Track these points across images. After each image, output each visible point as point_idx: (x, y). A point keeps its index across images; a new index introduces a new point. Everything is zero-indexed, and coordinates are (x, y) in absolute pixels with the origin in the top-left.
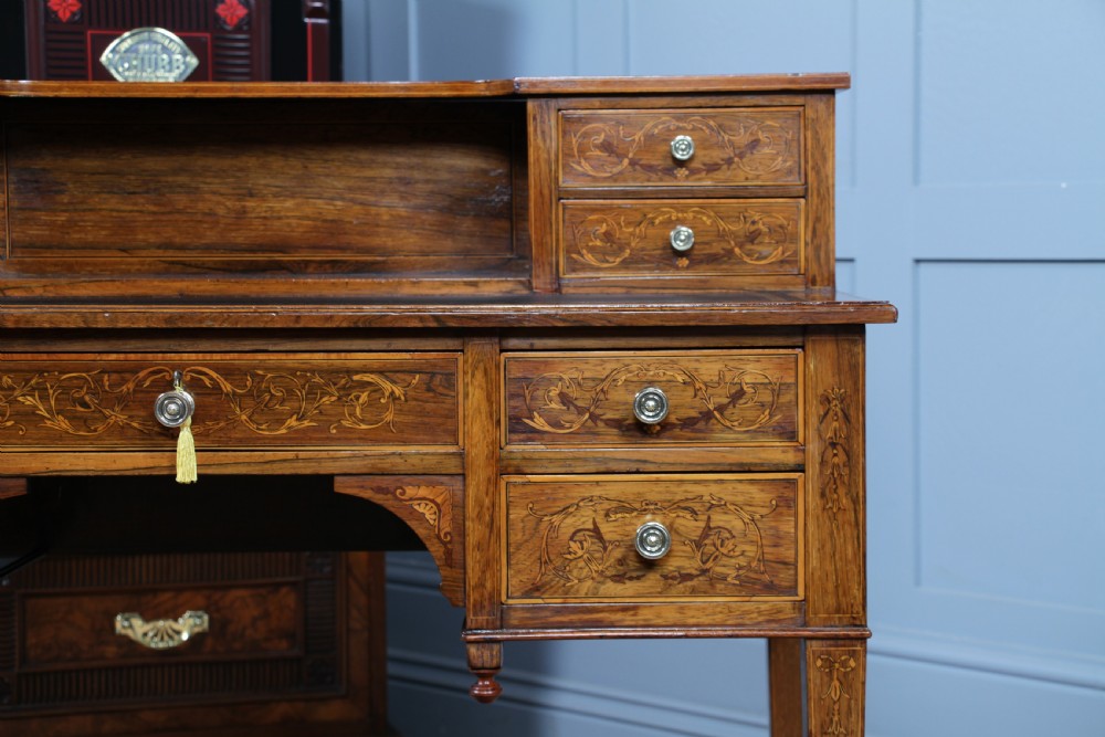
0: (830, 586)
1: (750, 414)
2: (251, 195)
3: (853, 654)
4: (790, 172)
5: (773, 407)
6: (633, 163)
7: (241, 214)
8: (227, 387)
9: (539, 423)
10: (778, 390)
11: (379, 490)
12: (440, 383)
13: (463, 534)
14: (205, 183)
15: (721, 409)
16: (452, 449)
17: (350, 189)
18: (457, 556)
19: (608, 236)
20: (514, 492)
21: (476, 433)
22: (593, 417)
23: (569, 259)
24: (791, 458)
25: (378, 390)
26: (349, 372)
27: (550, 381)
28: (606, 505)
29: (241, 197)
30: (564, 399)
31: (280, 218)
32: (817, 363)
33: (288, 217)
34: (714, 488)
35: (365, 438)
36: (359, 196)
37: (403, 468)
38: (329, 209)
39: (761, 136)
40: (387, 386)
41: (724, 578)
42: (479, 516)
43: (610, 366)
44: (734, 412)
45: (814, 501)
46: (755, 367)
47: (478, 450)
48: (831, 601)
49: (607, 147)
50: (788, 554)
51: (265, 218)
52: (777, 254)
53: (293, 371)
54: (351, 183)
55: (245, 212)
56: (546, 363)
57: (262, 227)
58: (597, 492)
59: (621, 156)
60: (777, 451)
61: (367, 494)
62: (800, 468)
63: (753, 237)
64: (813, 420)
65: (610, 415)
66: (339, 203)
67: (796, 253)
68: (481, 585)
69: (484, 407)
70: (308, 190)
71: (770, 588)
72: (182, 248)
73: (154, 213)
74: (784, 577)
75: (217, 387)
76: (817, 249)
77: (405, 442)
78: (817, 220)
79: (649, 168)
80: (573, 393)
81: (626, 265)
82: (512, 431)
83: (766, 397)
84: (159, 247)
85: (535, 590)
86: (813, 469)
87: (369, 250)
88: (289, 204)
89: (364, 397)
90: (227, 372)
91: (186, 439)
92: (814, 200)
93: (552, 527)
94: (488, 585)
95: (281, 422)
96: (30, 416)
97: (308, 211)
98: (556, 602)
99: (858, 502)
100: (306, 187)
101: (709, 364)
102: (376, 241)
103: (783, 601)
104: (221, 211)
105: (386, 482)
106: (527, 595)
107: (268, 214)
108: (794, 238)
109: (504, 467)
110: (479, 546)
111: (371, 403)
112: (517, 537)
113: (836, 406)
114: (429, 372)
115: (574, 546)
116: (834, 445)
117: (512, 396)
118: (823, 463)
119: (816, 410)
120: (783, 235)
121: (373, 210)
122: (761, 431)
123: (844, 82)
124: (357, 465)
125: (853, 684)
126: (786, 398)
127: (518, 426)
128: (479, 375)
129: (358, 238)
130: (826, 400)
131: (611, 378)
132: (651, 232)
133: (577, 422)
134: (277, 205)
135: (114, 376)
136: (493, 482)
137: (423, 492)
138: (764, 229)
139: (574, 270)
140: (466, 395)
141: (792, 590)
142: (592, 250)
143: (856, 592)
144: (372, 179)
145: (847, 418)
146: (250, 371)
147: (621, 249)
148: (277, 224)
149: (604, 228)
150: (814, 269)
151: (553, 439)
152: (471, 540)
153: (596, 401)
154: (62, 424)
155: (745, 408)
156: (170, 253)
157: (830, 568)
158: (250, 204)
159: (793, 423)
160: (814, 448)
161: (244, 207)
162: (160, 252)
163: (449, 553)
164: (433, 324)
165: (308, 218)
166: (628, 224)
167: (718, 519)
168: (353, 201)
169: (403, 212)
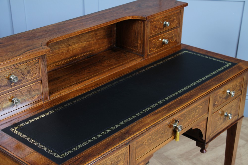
4: (177, 23)
6: (159, 28)
9: (216, 103)
10: (240, 83)
11: (197, 126)
13: (207, 127)
14: (61, 46)
16: (207, 113)
17: (87, 39)
18: (205, 132)
19: (155, 44)
21: (210, 109)
23: (149, 51)
26: (196, 107)
27: (218, 95)
29: (67, 47)
30: (220, 97)
31: (75, 49)
33: (76, 48)
38: (83, 44)
39: (175, 18)
40: (201, 107)
47: (210, 112)
48: (241, 114)
49: (155, 27)
50: (238, 109)
51: (72, 50)
52: (175, 39)
54: (87, 37)
55: (69, 50)
57: (72, 52)
59: (157, 28)
63: (172, 37)
64: (243, 86)
66: (85, 42)
69: (211, 104)
70: (80, 41)
72: (58, 62)
73: (52, 56)
74: (237, 113)
77: (202, 115)
78: (180, 31)
79: (161, 29)
80: (221, 95)
81: (157, 49)
82: (213, 106)
83: (239, 85)
87: (90, 51)
88: (76, 45)
89: (198, 110)
92: (180, 28)
95: (188, 120)
96: (156, 140)
97: (80, 46)
100: (79, 41)
102: (91, 49)
104: (64, 51)
106: (212, 133)
107: (73, 49)
112: (212, 124)
113: (246, 82)
114: (206, 101)
116: (244, 89)
117: (214, 100)
118: (243, 92)
119: (244, 84)
120: (176, 36)
121: (91, 42)
129: (88, 49)
134: (74, 46)
136: (211, 116)
137: (202, 123)
138: (174, 35)
142: (152, 47)
143: (243, 110)
147: (156, 46)
148: (75, 50)
150: (179, 40)
151: (218, 105)
156: (55, 64)
157: (241, 108)
158: (70, 48)
161: (68, 49)
162: (53, 64)
168: (87, 41)
169: (96, 41)
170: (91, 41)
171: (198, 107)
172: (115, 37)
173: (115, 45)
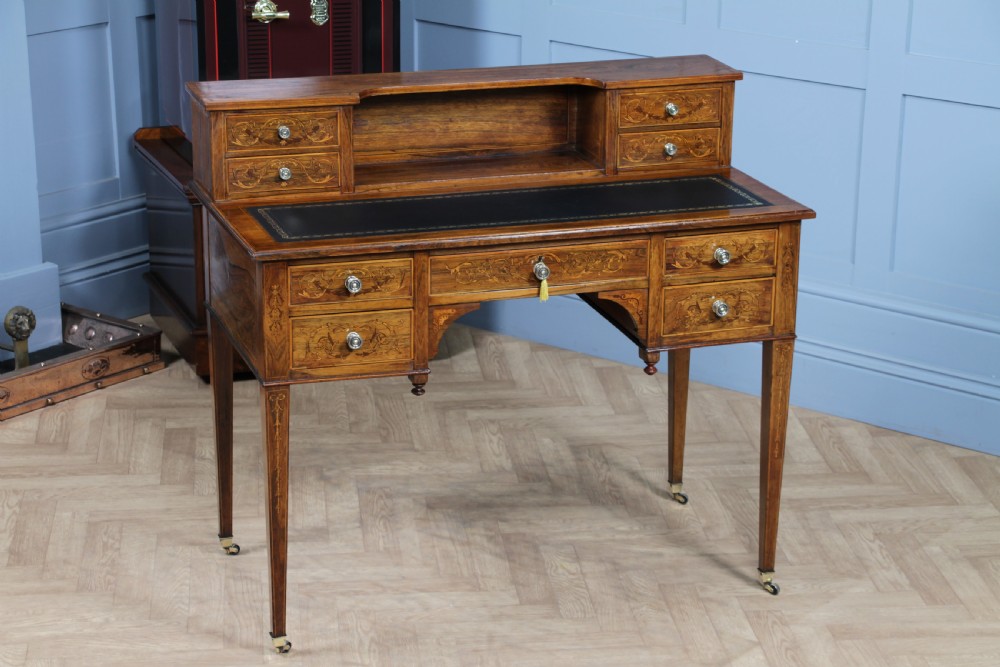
0: (783, 319)
1: (757, 256)
2: (451, 121)
3: (789, 345)
4: (715, 116)
5: (766, 252)
6: (650, 116)
7: (446, 131)
8: (559, 260)
9: (678, 265)
10: (767, 245)
11: (615, 296)
12: (641, 252)
13: (647, 311)
15: (746, 254)
16: (644, 278)
17: (496, 116)
18: (644, 320)
19: (638, 149)
20: (667, 293)
21: (655, 271)
22: (699, 261)
23: (622, 160)
24: (771, 271)
25: (617, 257)
26: (606, 250)
27: (682, 248)
28: (702, 295)
29: (446, 123)
30: (688, 255)
31: (464, 131)
32: (782, 235)
33: (467, 131)
34: (742, 286)
35: (611, 277)
36: (499, 120)
37: (626, 287)
38: (486, 126)
39: (704, 102)
40: (620, 255)
41: (744, 320)
42: (654, 304)
43: (705, 241)
44: (751, 256)
45: (779, 287)
46: (759, 237)
47: (654, 278)
48: (783, 325)
49: (639, 110)
50: (767, 308)
51: (457, 132)
52: (708, 152)
53: (584, 252)
54: (496, 113)
55: (448, 129)
56: (681, 241)
57: (456, 136)
58: (699, 290)
59: (645, 114)
60: (766, 269)
61: (611, 298)
62: (774, 275)
63: (698, 146)
64: (780, 256)
65: (704, 260)
66: (490, 123)
67: (715, 152)
68: (654, 330)
69: (658, 261)
71: (761, 322)
72: (419, 148)
73: (407, 132)
74: (766, 317)
75: (555, 261)
76: (724, 149)
77: (627, 277)
78: (725, 137)
79: (657, 118)
80: (691, 252)
81: (645, 160)
82: (667, 269)
83: (764, 248)
84: (409, 148)
85: (673, 331)
86: (779, 275)
87: (503, 144)
88: (468, 124)
89: (611, 260)
90: (559, 254)
91: (544, 283)
92: (724, 128)
93: (681, 306)
94: (656, 330)
95: (579, 272)
96: (484, 277)
97: (477, 127)
98: (682, 334)
99: (795, 287)
100: (476, 116)
101: (742, 238)
102: (506, 140)
103: (765, 327)
104: (437, 130)
105: (617, 293)
106: (671, 332)
107: (458, 130)
108: (715, 146)
109: (663, 284)
110: (653, 316)
111: (615, 261)
112: (668, 311)
113: (789, 250)
114: (637, 248)
115: (689, 312)
116: (787, 265)
117: (668, 255)
118: (783, 272)
119: (781, 252)
120: (711, 144)
121: (506, 125)
122: (760, 262)
123: (739, 76)
124: (607, 288)
125: (788, 356)
126: (771, 248)
127: (670, 267)
128: (656, 248)
129: (499, 139)
130: (785, 248)
131: (706, 246)
132: (656, 146)
133: (691, 263)
134: (463, 126)
135: (516, 259)
136: (660, 290)
137: (632, 296)
138: (703, 141)
139: (623, 165)
140: (650, 257)
141: (769, 322)
142: (631, 155)
143: (792, 321)
144: (506, 111)
145: (793, 254)
146: (567, 253)
147: (643, 154)
148: (462, 134)
149: (637, 145)
150: (723, 158)
151: (683, 272)
152: (651, 313)
153: (700, 255)
154: (496, 279)
155: (755, 254)
156: (414, 150)
157: (783, 313)
158: (451, 125)
159: (773, 258)
160: (780, 268)
161: (448, 127)
162: (410, 151)
163: (641, 319)
164: (644, 231)
165: (476, 131)
166: (647, 142)
167: (743, 297)
168: (497, 121)
169: (519, 125)
170: (506, 122)
171: (613, 252)
172: (575, 128)
173: (574, 147)
